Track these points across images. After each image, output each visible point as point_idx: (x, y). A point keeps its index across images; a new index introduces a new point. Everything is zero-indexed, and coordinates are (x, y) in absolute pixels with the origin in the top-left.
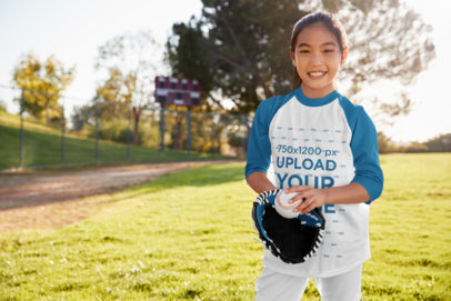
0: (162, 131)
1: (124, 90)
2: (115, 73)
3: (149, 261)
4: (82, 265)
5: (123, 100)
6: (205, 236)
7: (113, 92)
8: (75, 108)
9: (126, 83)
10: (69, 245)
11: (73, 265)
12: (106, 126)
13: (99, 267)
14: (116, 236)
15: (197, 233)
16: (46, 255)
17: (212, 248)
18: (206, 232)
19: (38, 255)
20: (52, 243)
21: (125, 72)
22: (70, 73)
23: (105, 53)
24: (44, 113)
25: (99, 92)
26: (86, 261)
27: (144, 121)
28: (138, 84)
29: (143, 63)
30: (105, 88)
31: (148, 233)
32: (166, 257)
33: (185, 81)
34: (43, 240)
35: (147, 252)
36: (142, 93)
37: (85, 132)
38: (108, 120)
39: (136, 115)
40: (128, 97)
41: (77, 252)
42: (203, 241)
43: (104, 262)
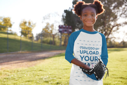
0: (61, 41)
1: (50, 29)
2: (48, 24)
3: (50, 76)
4: (33, 76)
5: (50, 32)
6: (66, 70)
7: (47, 29)
8: (37, 34)
9: (51, 27)
10: (30, 71)
11: (31, 76)
12: (45, 39)
13: (37, 77)
14: (43, 70)
15: (64, 69)
16: (24, 74)
17: (67, 73)
18: (66, 69)
19: (22, 74)
20: (26, 71)
21: (51, 24)
22: (35, 24)
23: (45, 18)
24: (28, 36)
25: (43, 29)
26: (34, 75)
27: (56, 38)
28: (54, 27)
29: (55, 21)
30: (45, 28)
31: (51, 69)
32: (54, 75)
33: (67, 26)
34: (24, 70)
35: (50, 74)
36: (55, 30)
37: (39, 41)
38: (46, 37)
39: (54, 36)
40: (51, 31)
41: (32, 73)
42: (65, 71)
43: (38, 76)
